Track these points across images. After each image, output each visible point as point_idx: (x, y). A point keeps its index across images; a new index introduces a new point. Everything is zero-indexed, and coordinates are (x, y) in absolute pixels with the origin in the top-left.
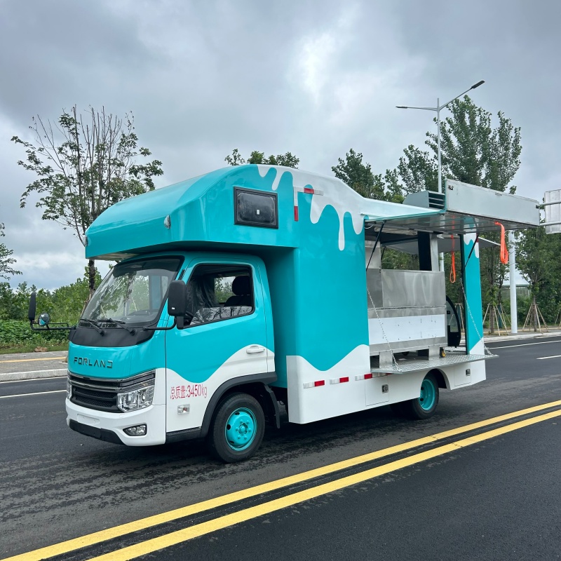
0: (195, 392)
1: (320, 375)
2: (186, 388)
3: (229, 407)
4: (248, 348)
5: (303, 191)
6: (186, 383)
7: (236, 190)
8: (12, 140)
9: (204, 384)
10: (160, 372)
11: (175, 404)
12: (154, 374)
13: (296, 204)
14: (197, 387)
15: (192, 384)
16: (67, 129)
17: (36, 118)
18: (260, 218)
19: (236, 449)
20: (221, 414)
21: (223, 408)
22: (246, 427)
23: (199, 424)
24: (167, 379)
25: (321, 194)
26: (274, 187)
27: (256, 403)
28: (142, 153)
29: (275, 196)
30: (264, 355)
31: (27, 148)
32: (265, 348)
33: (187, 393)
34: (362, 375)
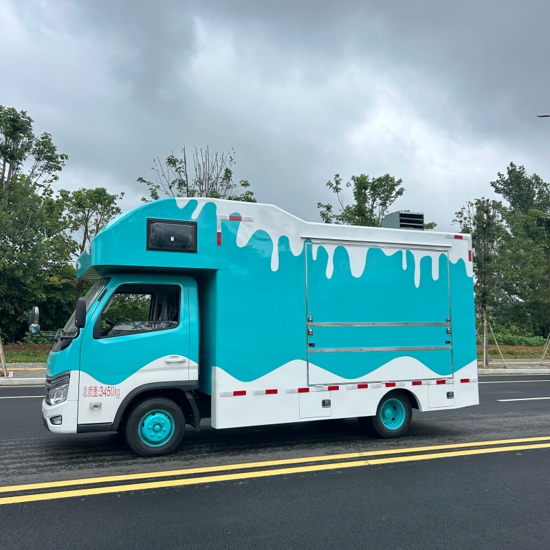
0: (108, 393)
1: (241, 386)
2: (98, 389)
3: (143, 407)
4: (168, 358)
5: (228, 219)
6: (99, 384)
7: (150, 221)
8: (139, 180)
9: (117, 386)
10: (74, 374)
11: (87, 402)
12: (69, 375)
13: (219, 231)
14: (110, 389)
15: (105, 386)
16: (174, 169)
17: (157, 160)
18: (175, 244)
19: (151, 445)
20: (135, 413)
21: (137, 408)
22: (161, 426)
23: (112, 420)
24: (80, 380)
25: (250, 220)
26: (195, 216)
27: (175, 406)
28: (243, 185)
29: (195, 224)
30: (186, 365)
31: (150, 186)
32: (187, 359)
33: (98, 393)
34: (297, 388)
